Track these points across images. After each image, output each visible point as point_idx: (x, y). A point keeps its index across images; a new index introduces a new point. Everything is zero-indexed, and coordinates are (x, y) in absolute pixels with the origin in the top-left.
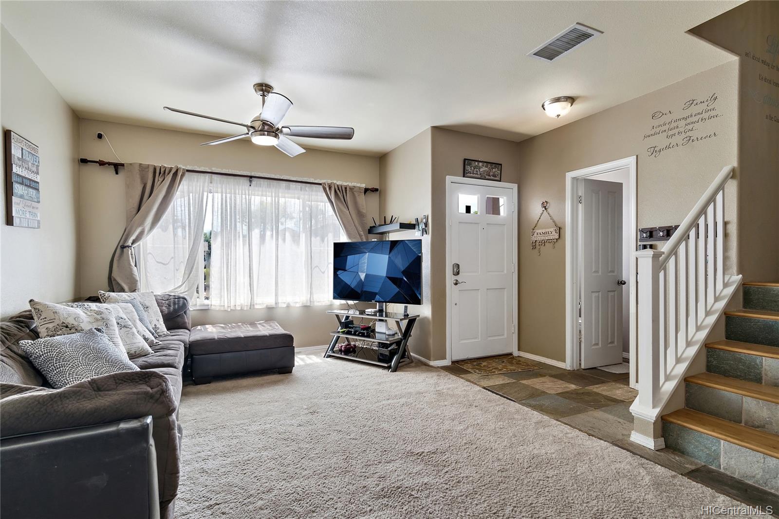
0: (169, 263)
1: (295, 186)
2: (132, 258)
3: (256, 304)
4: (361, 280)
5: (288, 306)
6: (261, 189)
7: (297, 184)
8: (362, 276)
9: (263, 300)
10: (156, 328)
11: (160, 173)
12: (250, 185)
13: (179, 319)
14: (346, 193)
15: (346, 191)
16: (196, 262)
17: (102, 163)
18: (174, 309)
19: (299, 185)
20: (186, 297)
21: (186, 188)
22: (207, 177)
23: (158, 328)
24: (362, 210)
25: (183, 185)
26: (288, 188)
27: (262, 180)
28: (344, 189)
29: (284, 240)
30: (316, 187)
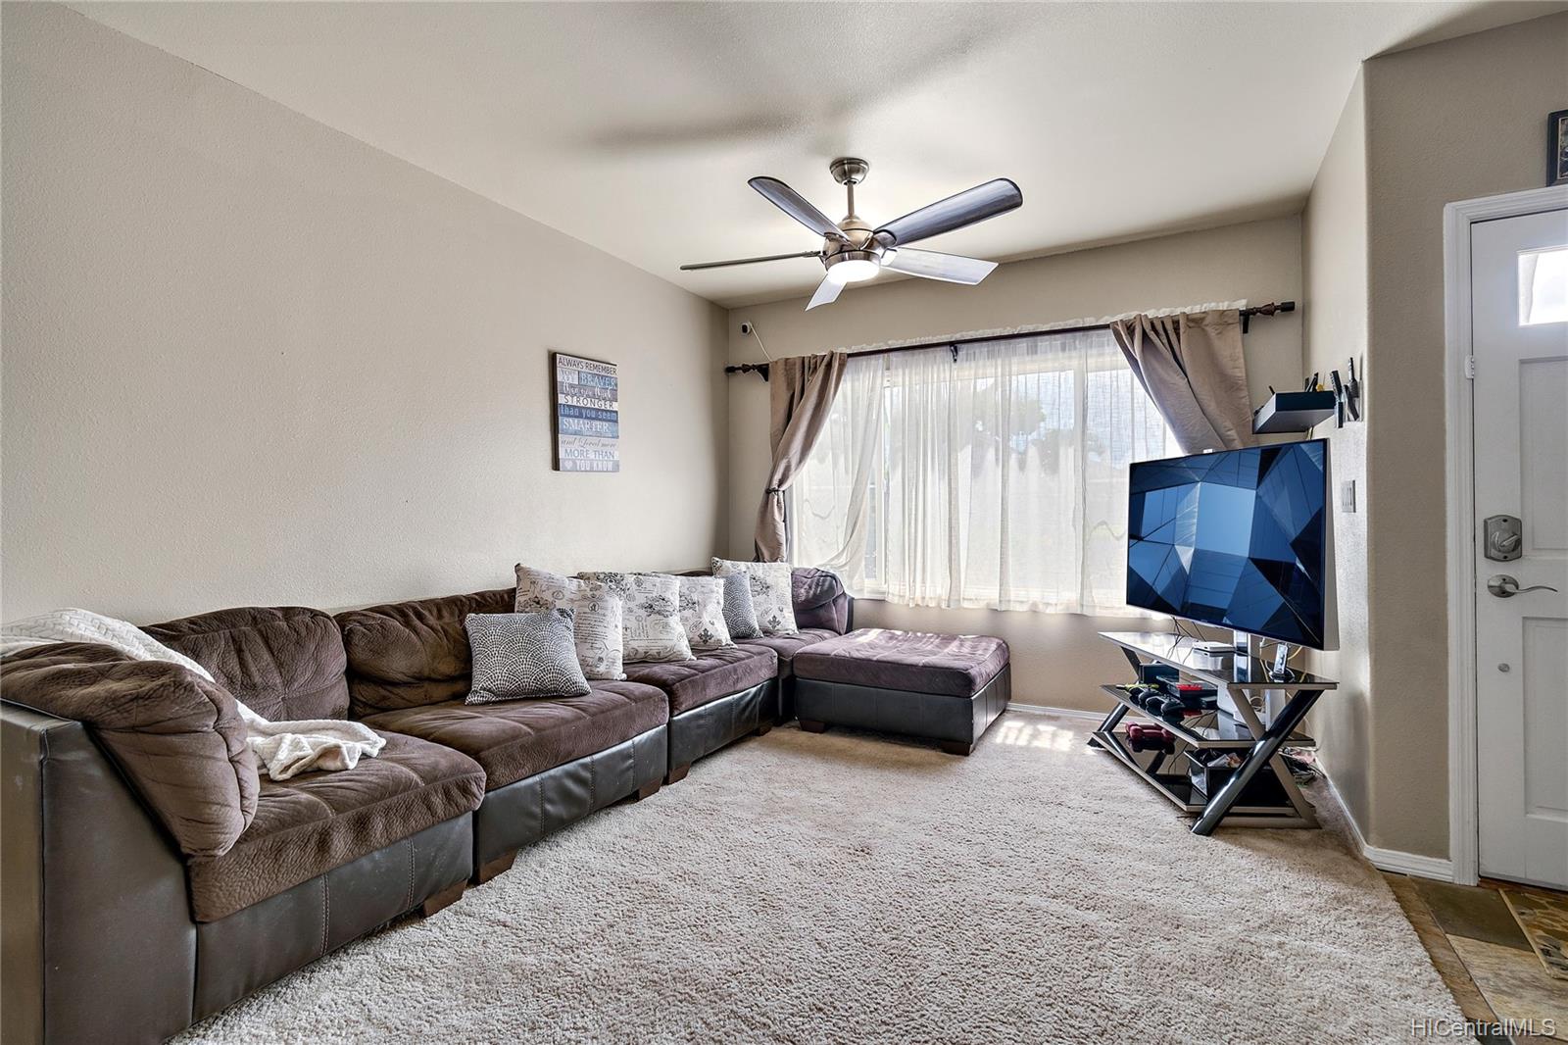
0: (829, 515)
1: (1048, 343)
2: (780, 508)
3: (964, 599)
4: (1182, 568)
5: (1034, 611)
6: (973, 364)
7: (1053, 336)
8: (1186, 556)
9: (979, 594)
10: (774, 621)
11: (810, 368)
12: (955, 360)
13: (822, 612)
14: (1178, 335)
15: (1177, 330)
16: (861, 513)
17: (746, 369)
18: (815, 594)
19: (1055, 340)
20: (838, 575)
21: (849, 384)
22: (881, 361)
23: (779, 623)
24: (1230, 372)
25: (845, 380)
26: (1033, 351)
27: (976, 345)
28: (1170, 327)
29: (1022, 465)
30: (1098, 335)
